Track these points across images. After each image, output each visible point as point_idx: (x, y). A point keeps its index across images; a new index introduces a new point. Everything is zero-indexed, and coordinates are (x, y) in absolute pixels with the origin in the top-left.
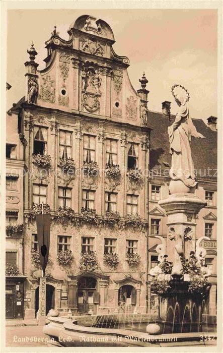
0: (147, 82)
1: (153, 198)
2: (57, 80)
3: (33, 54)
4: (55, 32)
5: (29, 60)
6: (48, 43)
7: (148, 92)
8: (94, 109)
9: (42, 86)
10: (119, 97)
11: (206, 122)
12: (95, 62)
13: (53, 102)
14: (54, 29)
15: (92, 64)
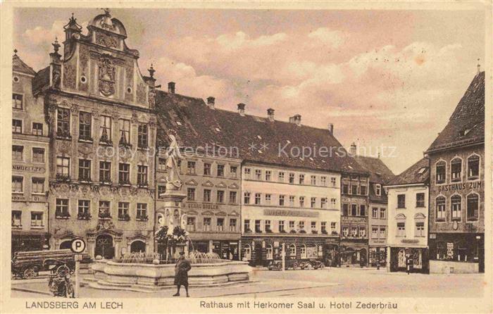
0: (154, 71)
1: (160, 168)
2: (78, 69)
3: (57, 46)
4: (73, 18)
5: (54, 52)
6: (66, 27)
7: (155, 80)
8: (109, 93)
9: (64, 74)
10: (131, 84)
11: (206, 101)
12: (110, 54)
13: (73, 88)
14: (72, 16)
15: (108, 55)
